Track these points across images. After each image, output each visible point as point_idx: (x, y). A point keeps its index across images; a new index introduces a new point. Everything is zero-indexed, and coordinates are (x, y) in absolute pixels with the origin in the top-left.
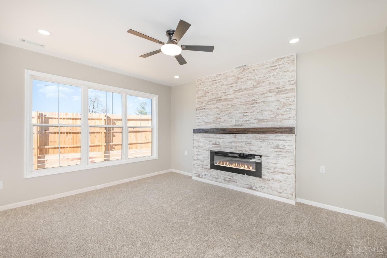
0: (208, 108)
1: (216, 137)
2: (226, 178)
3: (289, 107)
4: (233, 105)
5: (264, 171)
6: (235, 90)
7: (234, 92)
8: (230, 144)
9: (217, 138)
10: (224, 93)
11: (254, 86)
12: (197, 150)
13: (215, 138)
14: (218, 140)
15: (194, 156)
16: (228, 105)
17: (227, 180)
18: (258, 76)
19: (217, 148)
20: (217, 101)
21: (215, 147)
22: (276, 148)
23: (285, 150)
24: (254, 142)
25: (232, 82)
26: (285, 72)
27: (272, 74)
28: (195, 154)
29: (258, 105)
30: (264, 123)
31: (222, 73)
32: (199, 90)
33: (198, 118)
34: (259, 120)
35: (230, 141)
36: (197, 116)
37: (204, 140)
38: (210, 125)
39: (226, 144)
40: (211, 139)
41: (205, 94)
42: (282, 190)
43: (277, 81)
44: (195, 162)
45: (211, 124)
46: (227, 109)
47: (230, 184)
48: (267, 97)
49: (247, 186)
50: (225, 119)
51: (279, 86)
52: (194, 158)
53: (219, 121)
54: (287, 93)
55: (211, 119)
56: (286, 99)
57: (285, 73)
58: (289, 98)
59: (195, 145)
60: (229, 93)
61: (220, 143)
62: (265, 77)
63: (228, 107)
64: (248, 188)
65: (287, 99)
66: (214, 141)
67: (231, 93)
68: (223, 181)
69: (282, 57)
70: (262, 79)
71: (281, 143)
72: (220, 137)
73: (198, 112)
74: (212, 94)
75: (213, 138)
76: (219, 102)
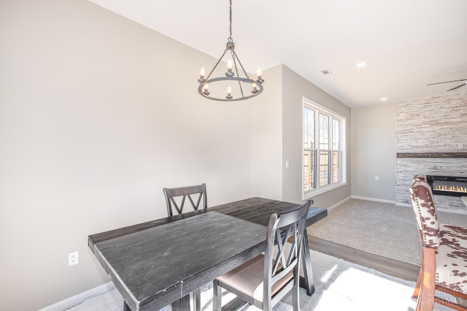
0: (418, 131)
1: (435, 161)
2: (454, 203)
4: (459, 128)
6: (463, 113)
7: (461, 115)
8: (460, 169)
9: (437, 162)
10: (444, 116)
12: (404, 175)
13: (434, 163)
14: (439, 165)
15: (398, 181)
16: (451, 129)
17: (455, 206)
19: (437, 173)
20: (431, 124)
21: (433, 172)
25: (458, 105)
28: (399, 179)
31: (441, 96)
32: (400, 112)
33: (398, 141)
35: (461, 165)
36: (399, 139)
37: (415, 165)
38: (420, 149)
39: (454, 168)
40: (427, 164)
41: (411, 117)
44: (400, 187)
45: (421, 148)
46: (448, 132)
47: (459, 209)
50: (445, 143)
52: (398, 184)
53: (436, 145)
55: (421, 143)
59: (398, 170)
60: (452, 116)
61: (443, 168)
63: (451, 131)
66: (432, 165)
67: (455, 116)
68: (448, 206)
72: (443, 162)
73: (399, 135)
74: (424, 117)
75: (432, 162)
76: (437, 125)
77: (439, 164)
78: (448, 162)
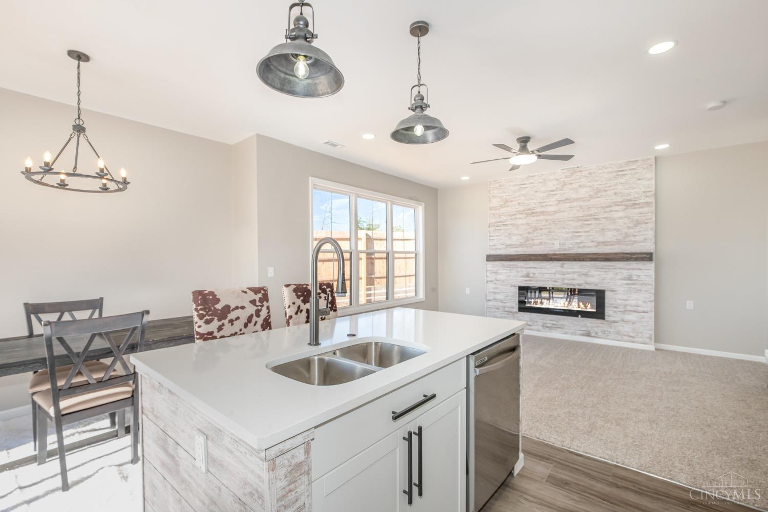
0: (511, 224)
1: (528, 266)
2: (547, 323)
3: (644, 226)
4: (556, 220)
5: (608, 311)
6: (559, 199)
7: (557, 202)
8: (553, 276)
9: (530, 268)
10: (540, 203)
11: (590, 195)
12: (494, 286)
13: (527, 268)
14: (532, 271)
15: (488, 294)
16: (547, 221)
17: (547, 327)
18: (598, 183)
19: (530, 283)
20: (527, 214)
21: (526, 281)
22: (627, 280)
23: (641, 282)
24: (593, 272)
25: (554, 188)
26: (639, 179)
27: (620, 181)
28: (489, 292)
29: (597, 222)
30: (606, 247)
31: (537, 174)
32: (493, 197)
33: (491, 238)
34: (599, 243)
35: (554, 271)
36: (491, 235)
37: (506, 271)
38: (514, 249)
39: (547, 276)
40: (519, 269)
41: (505, 204)
42: (636, 334)
43: (627, 191)
44: (490, 303)
45: (516, 247)
46: (544, 226)
47: (553, 331)
48: (611, 211)
49: (582, 332)
50: (541, 240)
51: (629, 197)
52: (488, 298)
53: (530, 244)
54: (642, 207)
55: (515, 240)
56: (640, 215)
57: (639, 182)
58: (644, 215)
59: (489, 279)
60: (549, 204)
61: (537, 275)
62: (609, 185)
63: (547, 223)
64: (583, 335)
65: (642, 215)
66: (525, 271)
67: (552, 203)
68: (541, 328)
69: (635, 160)
70: (603, 186)
71: (635, 273)
72: (535, 266)
73: (492, 229)
74: (519, 204)
75: (524, 267)
76: (532, 215)
77: (532, 269)
78: (541, 267)
